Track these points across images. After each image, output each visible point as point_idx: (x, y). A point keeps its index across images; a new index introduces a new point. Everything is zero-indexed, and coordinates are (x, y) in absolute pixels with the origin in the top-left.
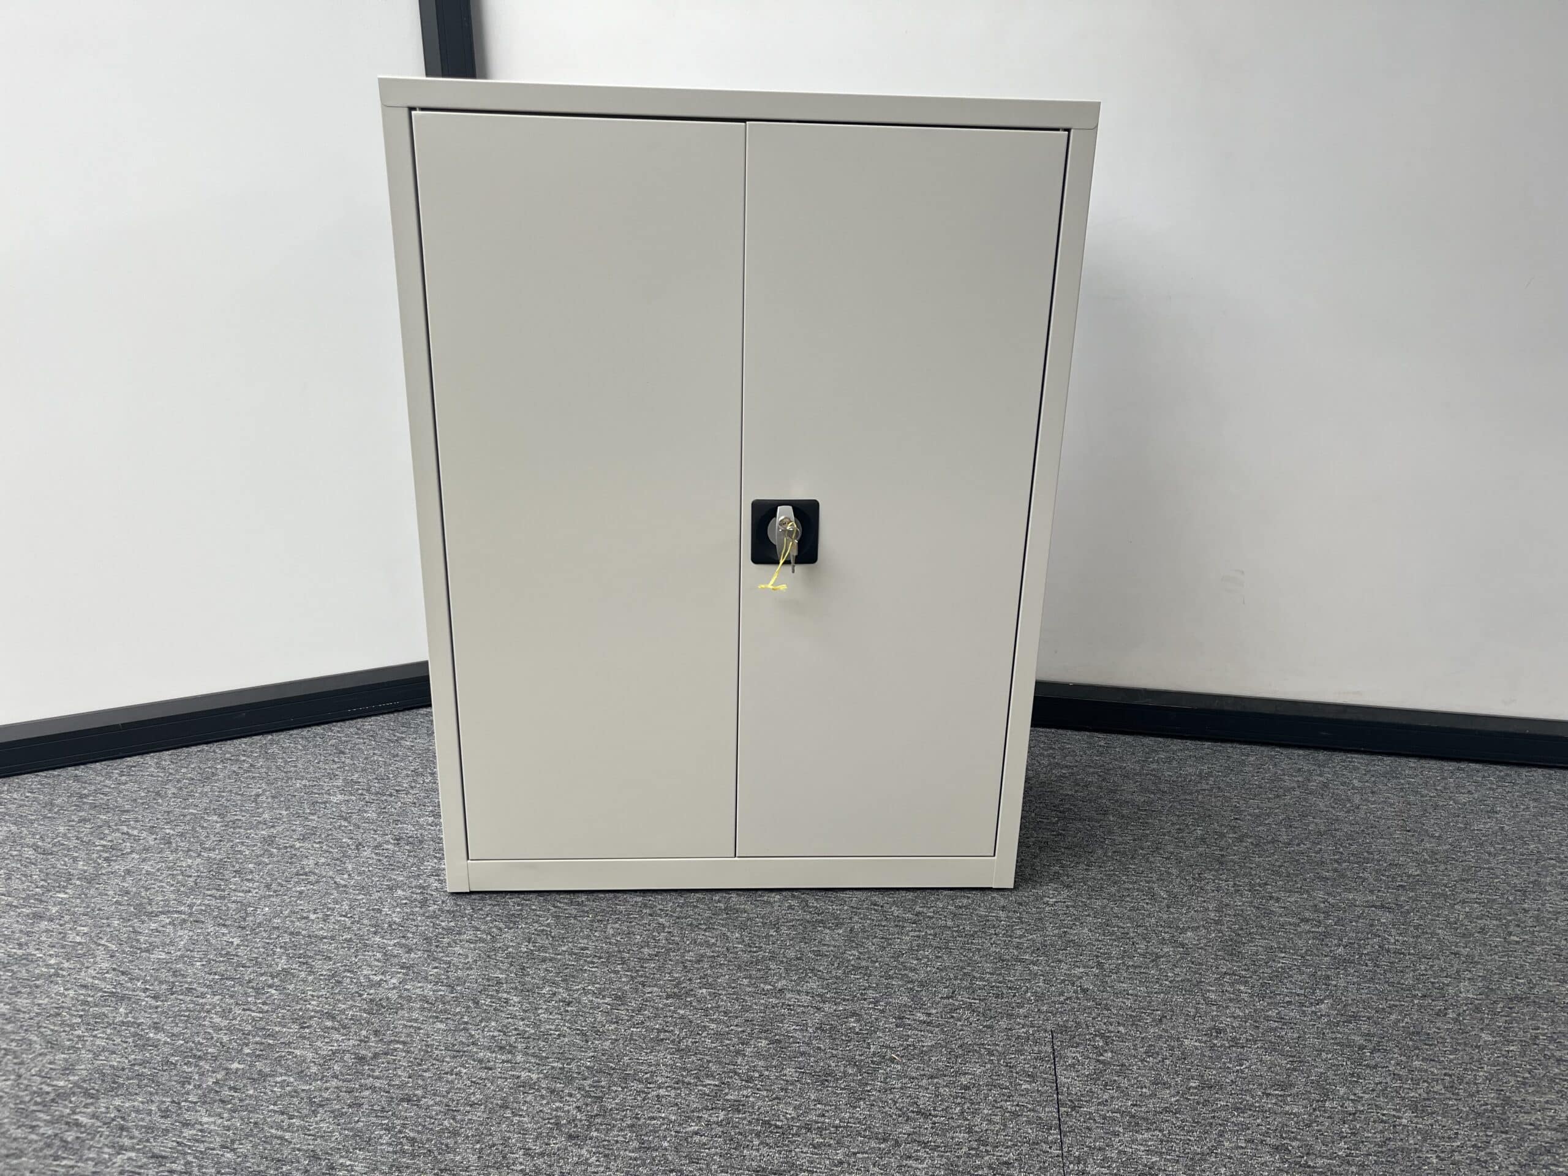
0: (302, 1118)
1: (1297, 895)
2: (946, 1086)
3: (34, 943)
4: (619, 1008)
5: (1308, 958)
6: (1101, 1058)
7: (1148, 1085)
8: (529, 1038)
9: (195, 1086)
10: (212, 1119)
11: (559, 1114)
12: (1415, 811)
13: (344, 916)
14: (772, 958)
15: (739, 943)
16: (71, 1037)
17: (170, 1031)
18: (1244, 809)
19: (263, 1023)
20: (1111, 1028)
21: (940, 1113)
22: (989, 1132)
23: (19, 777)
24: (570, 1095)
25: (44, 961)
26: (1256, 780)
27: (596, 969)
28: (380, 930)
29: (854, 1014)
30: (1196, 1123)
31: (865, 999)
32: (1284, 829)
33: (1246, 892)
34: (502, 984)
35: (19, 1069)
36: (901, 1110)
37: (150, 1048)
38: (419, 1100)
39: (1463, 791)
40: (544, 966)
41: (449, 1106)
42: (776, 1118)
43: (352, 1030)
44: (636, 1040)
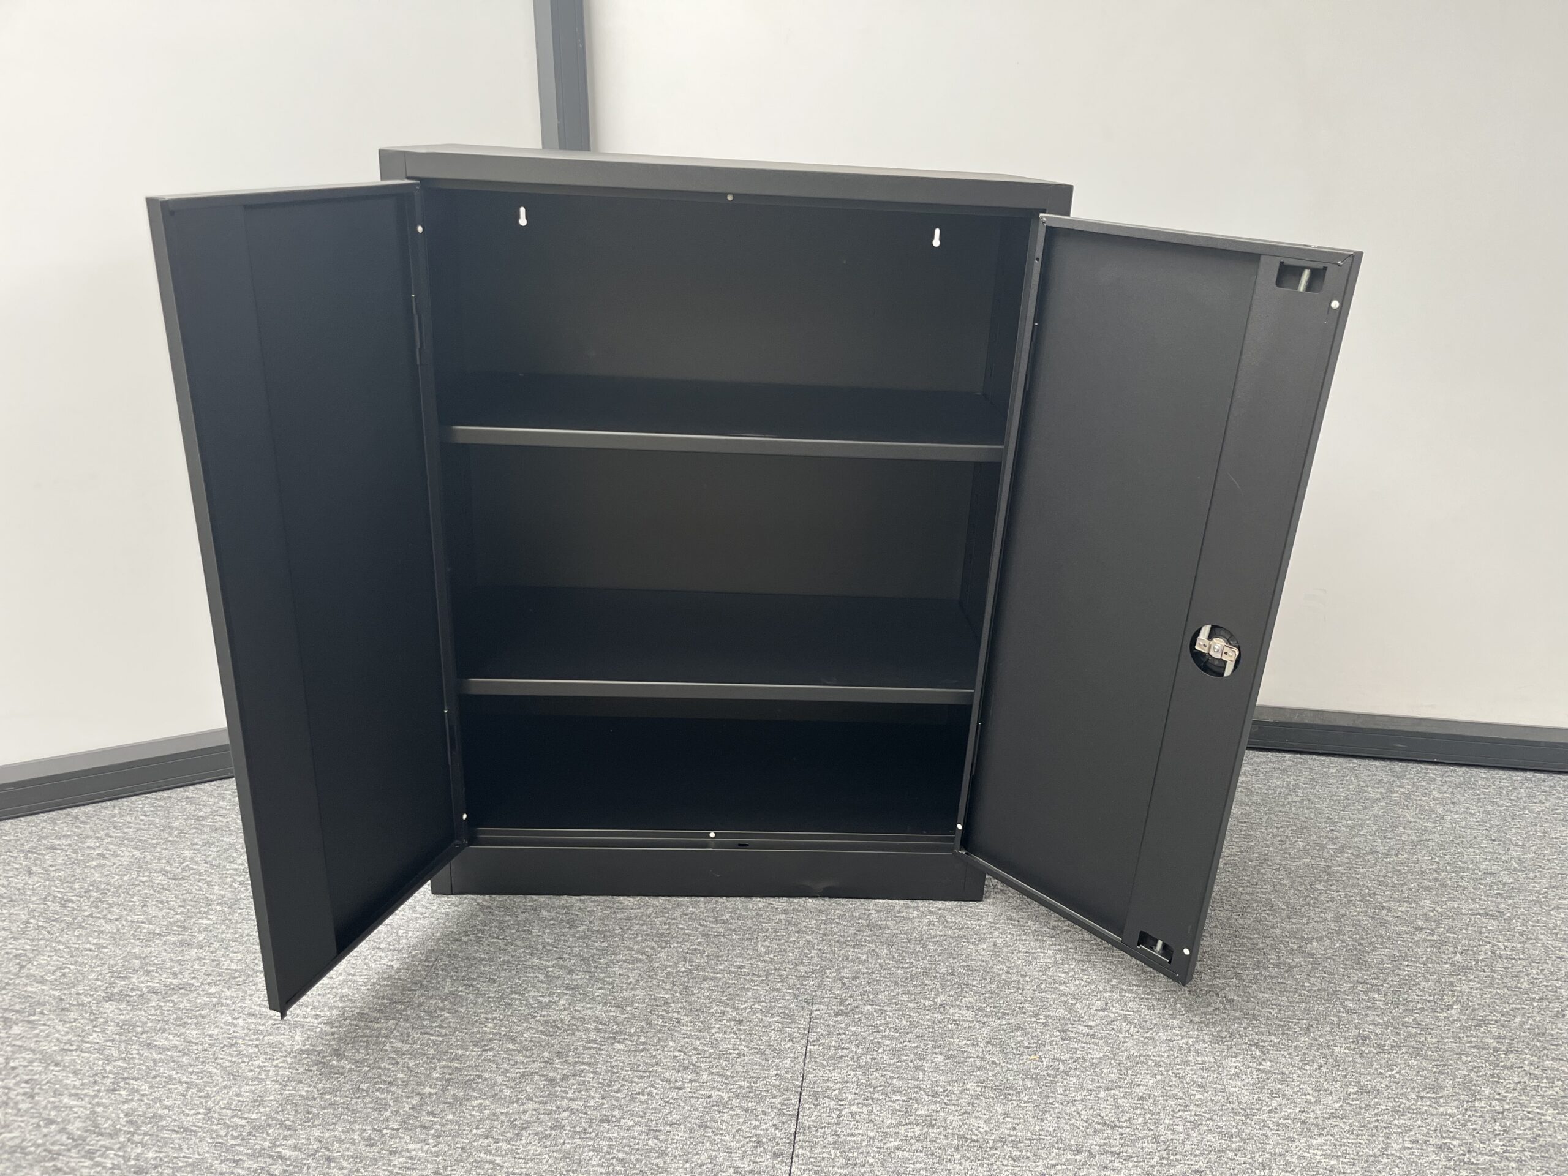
0: (509, 1141)
1: (1406, 904)
2: (1124, 1097)
3: (189, 972)
4: (790, 1026)
5: (1430, 965)
6: (1261, 1067)
7: (1311, 1092)
8: (709, 1057)
9: (392, 1112)
10: (418, 1146)
11: (758, 1132)
12: (1495, 821)
13: (496, 938)
14: (926, 974)
15: (890, 959)
16: (252, 1068)
17: (352, 1058)
18: (1336, 820)
19: (444, 1047)
20: (1263, 1037)
21: (1125, 1124)
22: (1174, 1141)
23: (129, 799)
24: (764, 1113)
25: (203, 990)
26: (1342, 792)
27: (759, 988)
28: (535, 952)
29: (1019, 1028)
30: (1363, 1126)
31: (1024, 1013)
32: (1379, 840)
33: (1358, 903)
34: (670, 1003)
35: (206, 1102)
36: (1086, 1122)
37: (336, 1076)
38: (619, 1122)
39: (1535, 801)
40: (707, 986)
41: (649, 1126)
42: (970, 1132)
43: (535, 1052)
44: (816, 1058)
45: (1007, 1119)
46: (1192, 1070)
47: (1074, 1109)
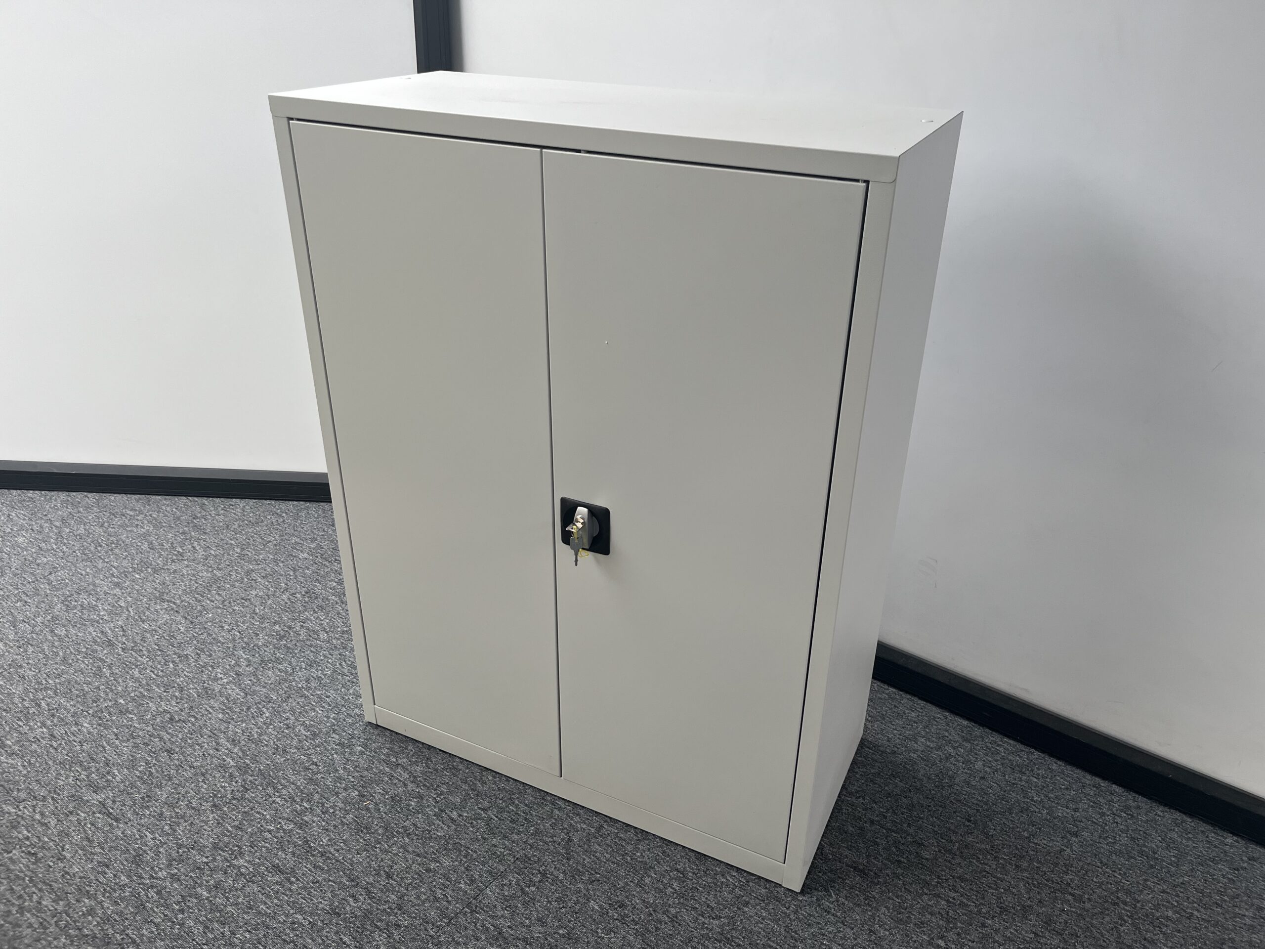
45: (342, 844)
46: (481, 869)
47: (383, 856)
